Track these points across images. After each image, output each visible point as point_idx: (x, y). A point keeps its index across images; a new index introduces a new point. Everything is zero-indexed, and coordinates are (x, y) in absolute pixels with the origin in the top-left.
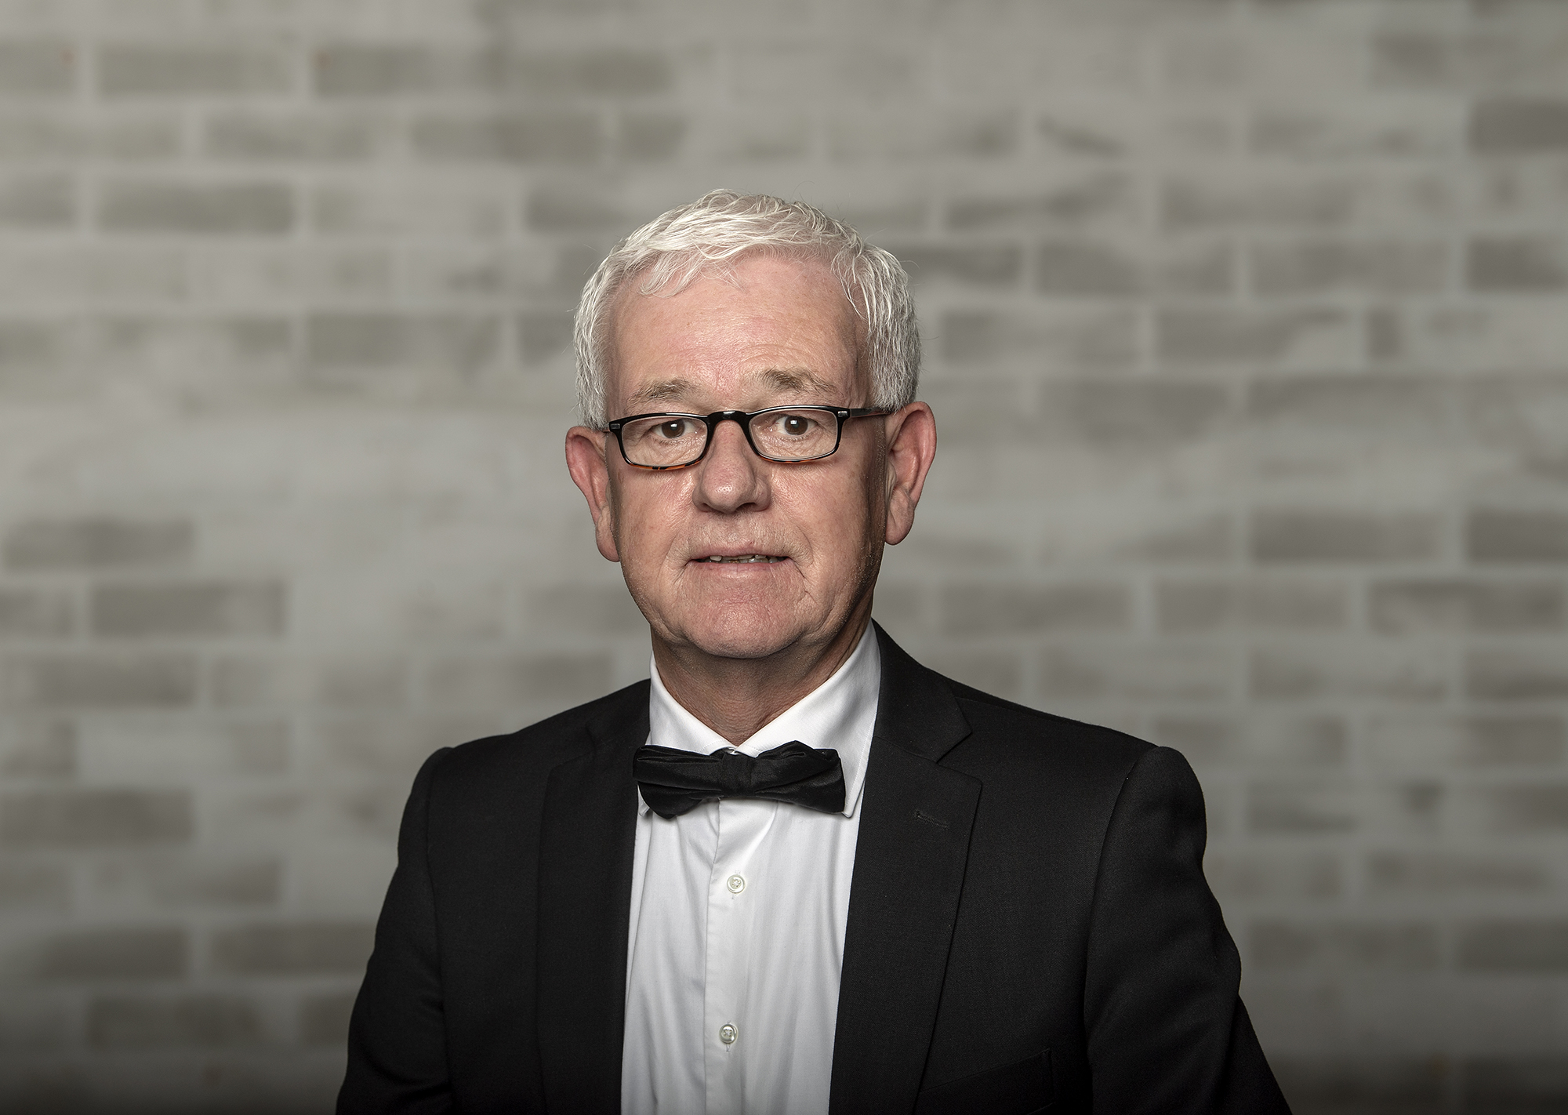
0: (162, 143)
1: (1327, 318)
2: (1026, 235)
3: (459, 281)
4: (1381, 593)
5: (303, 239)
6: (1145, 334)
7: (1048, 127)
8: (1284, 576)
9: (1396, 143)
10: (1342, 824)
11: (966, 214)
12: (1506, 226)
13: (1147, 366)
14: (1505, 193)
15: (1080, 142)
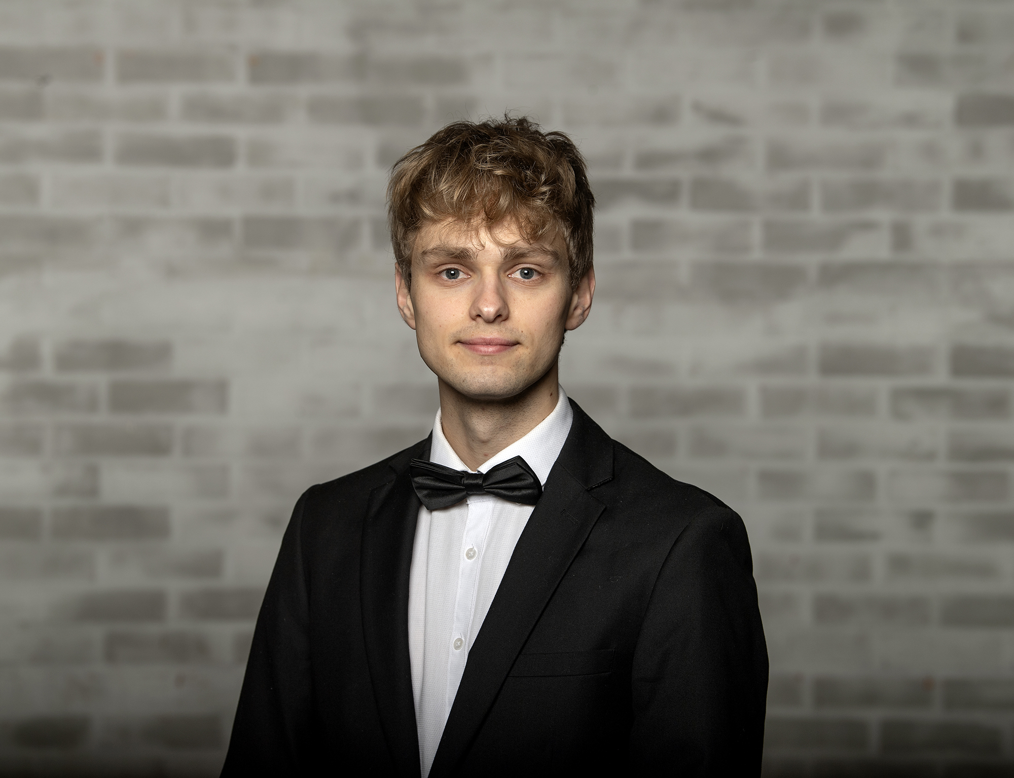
0: (156, 111)
1: (868, 226)
2: (684, 173)
3: (336, 198)
4: (898, 395)
5: (241, 170)
6: (756, 235)
7: (697, 107)
8: (839, 384)
9: (911, 120)
10: (873, 536)
11: (647, 160)
12: (977, 172)
13: (757, 255)
14: (976, 152)
15: (717, 116)
